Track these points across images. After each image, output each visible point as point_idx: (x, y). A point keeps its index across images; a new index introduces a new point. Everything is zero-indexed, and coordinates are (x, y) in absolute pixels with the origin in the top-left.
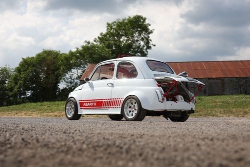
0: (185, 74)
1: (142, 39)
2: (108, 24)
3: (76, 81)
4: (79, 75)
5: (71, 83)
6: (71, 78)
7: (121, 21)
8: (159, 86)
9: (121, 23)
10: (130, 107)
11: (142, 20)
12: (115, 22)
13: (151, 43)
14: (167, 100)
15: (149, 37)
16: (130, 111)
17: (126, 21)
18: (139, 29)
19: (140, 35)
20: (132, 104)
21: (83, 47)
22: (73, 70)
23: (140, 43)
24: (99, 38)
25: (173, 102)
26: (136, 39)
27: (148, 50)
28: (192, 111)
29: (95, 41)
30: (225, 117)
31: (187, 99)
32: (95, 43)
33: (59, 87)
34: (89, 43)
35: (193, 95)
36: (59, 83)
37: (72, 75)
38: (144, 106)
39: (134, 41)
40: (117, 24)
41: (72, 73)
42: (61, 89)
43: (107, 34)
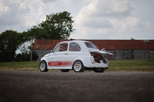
0: (104, 49)
1: (68, 26)
2: (47, 16)
3: (27, 49)
4: (29, 46)
5: (24, 50)
6: (24, 47)
7: (55, 14)
8: (92, 55)
9: (55, 15)
10: (77, 66)
11: (68, 15)
12: (51, 15)
13: (72, 28)
14: (96, 62)
15: (71, 24)
16: (77, 68)
17: (58, 15)
18: (66, 20)
19: (66, 23)
20: (78, 64)
21: (32, 29)
22: (25, 43)
23: (66, 28)
24: (41, 24)
25: (98, 63)
26: (64, 25)
27: (71, 32)
28: (107, 68)
29: (39, 26)
30: (121, 71)
31: (105, 62)
32: (39, 27)
33: (16, 53)
34: (35, 27)
35: (107, 60)
36: (16, 50)
37: (25, 46)
38: (85, 65)
39: (62, 26)
40: (53, 16)
41: (25, 45)
42: (17, 54)
43: (46, 22)
